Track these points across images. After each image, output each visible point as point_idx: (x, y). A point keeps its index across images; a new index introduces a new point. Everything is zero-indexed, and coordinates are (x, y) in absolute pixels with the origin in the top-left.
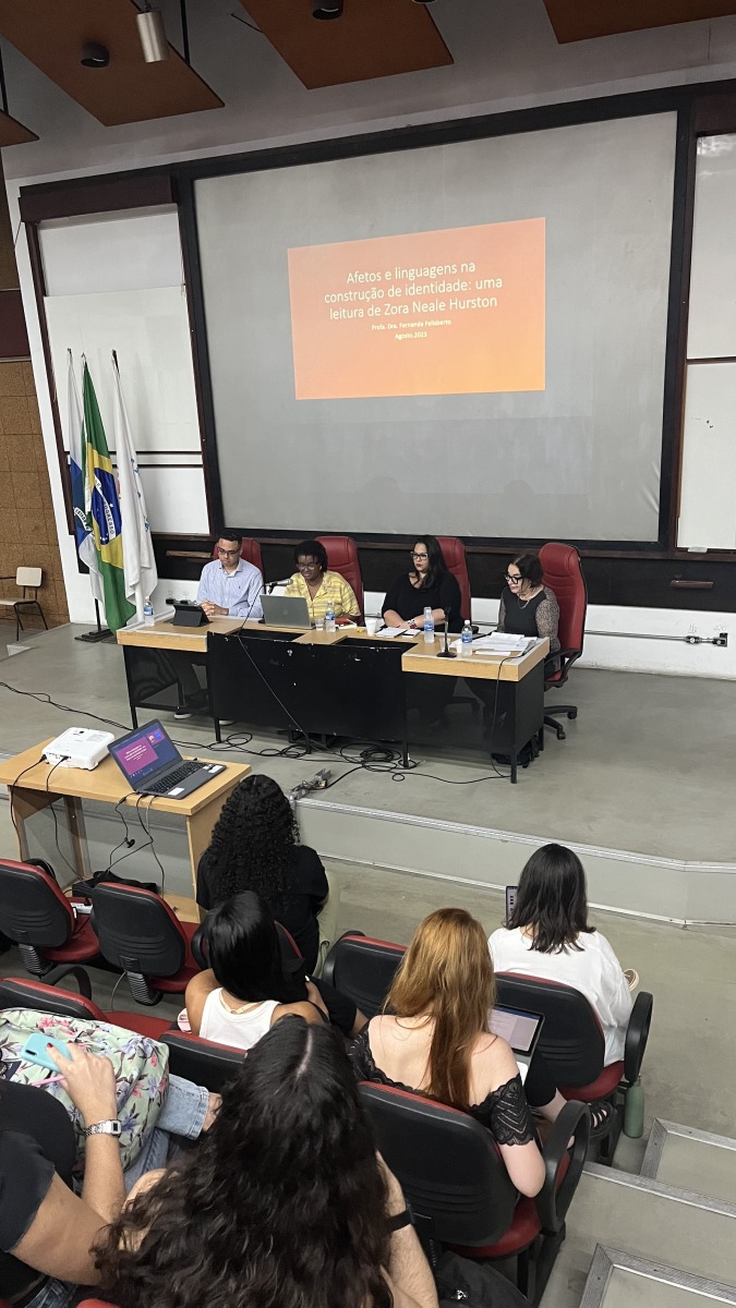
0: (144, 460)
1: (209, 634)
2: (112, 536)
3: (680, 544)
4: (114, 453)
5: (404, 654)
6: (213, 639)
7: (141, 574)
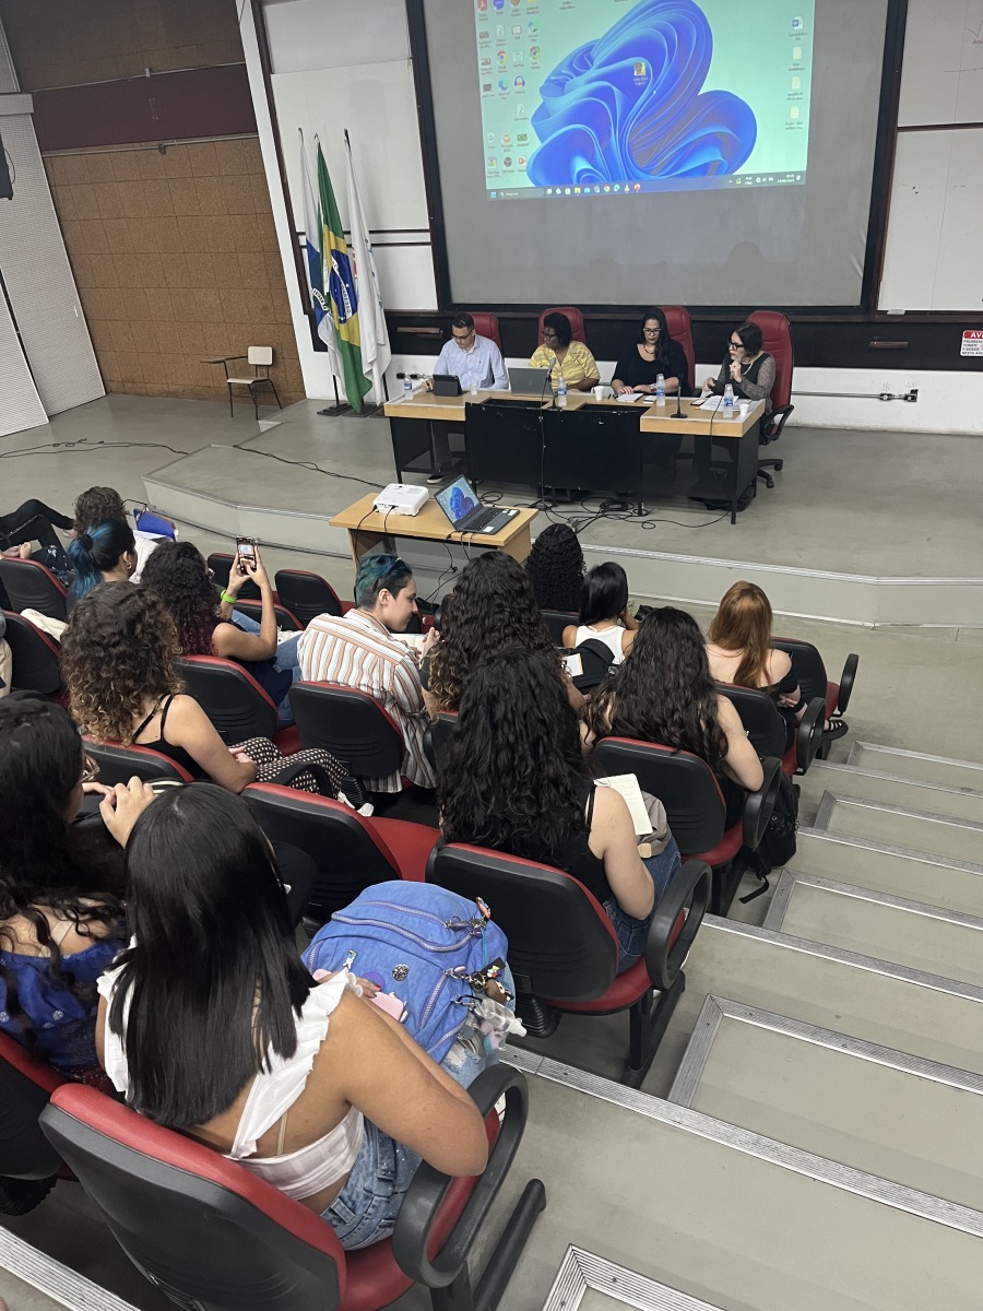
0: (377, 238)
1: (467, 404)
2: (349, 315)
3: (881, 307)
4: (349, 233)
5: (642, 417)
6: (469, 408)
7: (377, 350)
